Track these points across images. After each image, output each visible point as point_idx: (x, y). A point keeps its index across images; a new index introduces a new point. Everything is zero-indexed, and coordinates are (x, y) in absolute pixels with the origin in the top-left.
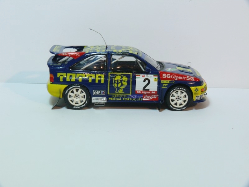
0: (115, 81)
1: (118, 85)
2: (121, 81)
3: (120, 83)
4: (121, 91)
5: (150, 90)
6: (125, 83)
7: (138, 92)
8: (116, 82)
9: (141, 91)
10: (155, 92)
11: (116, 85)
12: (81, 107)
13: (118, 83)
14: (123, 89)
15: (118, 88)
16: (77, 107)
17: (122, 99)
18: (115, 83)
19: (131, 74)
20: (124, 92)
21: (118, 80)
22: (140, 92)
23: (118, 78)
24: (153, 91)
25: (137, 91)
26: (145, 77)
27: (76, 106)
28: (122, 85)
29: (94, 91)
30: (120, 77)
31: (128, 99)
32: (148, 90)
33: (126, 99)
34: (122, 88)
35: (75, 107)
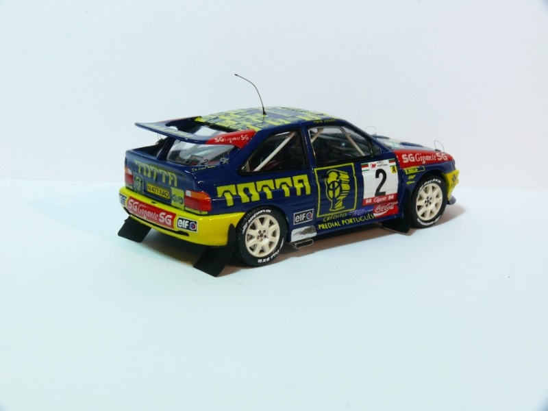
0: (329, 185)
1: (334, 193)
2: (340, 183)
3: (339, 189)
4: (339, 205)
5: (387, 194)
6: (346, 187)
7: (367, 202)
8: (331, 187)
9: (373, 199)
10: (395, 195)
11: (331, 193)
12: (272, 257)
13: (334, 190)
14: (344, 200)
15: (335, 200)
16: (264, 260)
17: (341, 223)
18: (329, 189)
19: (352, 164)
20: (344, 207)
21: (333, 183)
22: (370, 201)
23: (333, 177)
24: (391, 195)
25: (365, 200)
26: (377, 168)
27: (263, 258)
28: (341, 190)
29: (296, 215)
30: (336, 175)
31: (350, 221)
32: (384, 194)
33: (347, 222)
34: (341, 198)
35: (260, 261)
